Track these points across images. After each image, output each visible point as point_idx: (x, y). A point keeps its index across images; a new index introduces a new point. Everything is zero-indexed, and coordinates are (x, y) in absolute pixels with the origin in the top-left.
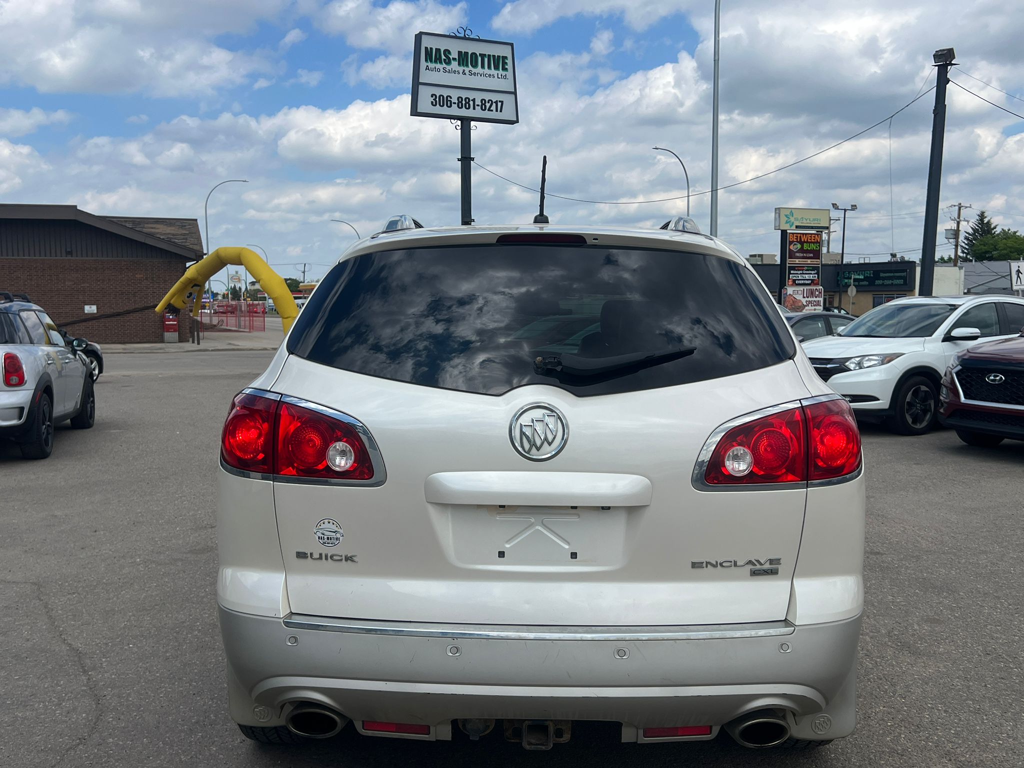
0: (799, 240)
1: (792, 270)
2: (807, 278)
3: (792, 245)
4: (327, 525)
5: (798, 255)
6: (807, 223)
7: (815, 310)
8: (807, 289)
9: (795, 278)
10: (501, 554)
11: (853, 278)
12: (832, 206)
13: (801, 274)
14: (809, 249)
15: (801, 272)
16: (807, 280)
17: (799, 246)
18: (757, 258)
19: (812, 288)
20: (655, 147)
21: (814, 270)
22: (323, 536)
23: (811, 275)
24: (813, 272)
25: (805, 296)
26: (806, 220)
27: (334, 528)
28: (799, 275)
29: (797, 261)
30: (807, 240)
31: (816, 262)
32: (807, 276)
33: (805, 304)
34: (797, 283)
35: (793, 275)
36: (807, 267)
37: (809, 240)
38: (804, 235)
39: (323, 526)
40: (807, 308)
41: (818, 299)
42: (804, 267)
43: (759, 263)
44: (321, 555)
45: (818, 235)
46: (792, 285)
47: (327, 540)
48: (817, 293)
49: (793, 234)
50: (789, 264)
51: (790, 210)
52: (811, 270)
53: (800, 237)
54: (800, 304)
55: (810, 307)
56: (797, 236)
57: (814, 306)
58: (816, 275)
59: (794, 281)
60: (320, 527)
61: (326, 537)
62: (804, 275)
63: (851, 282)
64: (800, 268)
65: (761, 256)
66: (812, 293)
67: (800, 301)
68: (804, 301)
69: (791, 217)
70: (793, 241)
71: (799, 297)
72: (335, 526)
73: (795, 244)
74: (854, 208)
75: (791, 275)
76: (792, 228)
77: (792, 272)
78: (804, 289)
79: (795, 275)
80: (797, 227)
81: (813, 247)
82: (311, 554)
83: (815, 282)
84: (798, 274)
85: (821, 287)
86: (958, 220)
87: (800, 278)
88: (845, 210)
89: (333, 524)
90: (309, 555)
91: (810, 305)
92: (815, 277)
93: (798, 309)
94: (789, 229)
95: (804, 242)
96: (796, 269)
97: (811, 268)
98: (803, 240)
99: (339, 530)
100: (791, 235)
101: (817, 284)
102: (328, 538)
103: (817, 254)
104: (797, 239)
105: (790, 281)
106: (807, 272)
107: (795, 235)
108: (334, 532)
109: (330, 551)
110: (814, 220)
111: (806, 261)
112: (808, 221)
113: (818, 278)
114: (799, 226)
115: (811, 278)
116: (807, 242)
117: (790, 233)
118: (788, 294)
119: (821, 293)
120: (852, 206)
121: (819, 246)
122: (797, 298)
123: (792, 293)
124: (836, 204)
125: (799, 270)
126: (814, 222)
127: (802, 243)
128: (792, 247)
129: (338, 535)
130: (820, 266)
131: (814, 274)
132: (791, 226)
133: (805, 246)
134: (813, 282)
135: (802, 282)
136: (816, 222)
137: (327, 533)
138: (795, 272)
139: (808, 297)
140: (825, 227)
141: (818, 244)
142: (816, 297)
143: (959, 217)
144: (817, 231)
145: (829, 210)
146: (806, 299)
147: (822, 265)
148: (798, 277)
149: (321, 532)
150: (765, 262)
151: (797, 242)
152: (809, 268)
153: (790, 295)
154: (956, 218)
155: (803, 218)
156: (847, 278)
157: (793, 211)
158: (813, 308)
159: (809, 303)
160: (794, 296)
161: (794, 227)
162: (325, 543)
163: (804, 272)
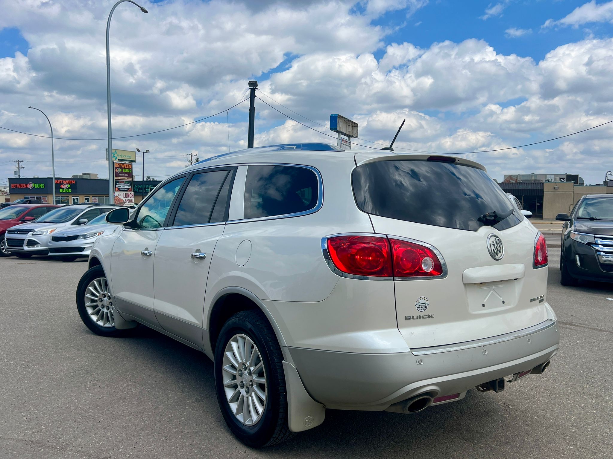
0: (120, 167)
1: (117, 183)
2: (125, 187)
3: (117, 169)
4: (422, 301)
5: (120, 175)
6: (124, 158)
7: (130, 204)
8: (126, 194)
9: (119, 187)
10: (483, 305)
11: (150, 188)
12: (136, 150)
13: (122, 185)
14: (126, 172)
15: (122, 184)
16: (126, 188)
17: (120, 170)
18: (87, 175)
19: (128, 193)
20: (30, 107)
21: (129, 183)
22: (419, 306)
23: (128, 186)
24: (128, 184)
25: (125, 197)
26: (124, 156)
27: (425, 301)
28: (122, 186)
29: (120, 178)
30: (125, 167)
31: (130, 179)
32: (125, 186)
33: (125, 201)
34: (120, 190)
35: (118, 186)
36: (125, 181)
37: (126, 167)
38: (123, 165)
39: (420, 301)
40: (126, 203)
41: (131, 199)
42: (123, 181)
43: (88, 178)
44: (417, 316)
45: (130, 164)
46: (118, 191)
47: (421, 308)
48: (131, 196)
49: (117, 163)
50: (115, 179)
51: (115, 150)
52: (127, 183)
53: (121, 165)
54: (122, 201)
55: (127, 203)
56: (119, 165)
57: (130, 202)
58: (130, 186)
59: (119, 189)
60: (418, 302)
61: (420, 307)
62: (124, 186)
63: (149, 190)
64: (121, 182)
65: (89, 174)
66: (128, 196)
67: (122, 200)
68: (124, 199)
69: (115, 154)
70: (117, 167)
71: (122, 198)
72: (425, 300)
73: (118, 169)
74: (148, 151)
75: (117, 186)
76: (116, 160)
77: (117, 184)
78: (124, 194)
79: (119, 186)
80: (119, 160)
81: (128, 171)
82: (413, 317)
83: (130, 190)
84: (120, 185)
85: (133, 193)
86: (191, 161)
87: (122, 187)
88: (143, 153)
89: (425, 299)
90: (412, 317)
91: (128, 202)
92: (130, 187)
93: (121, 204)
94: (115, 160)
95: (123, 168)
96: (119, 182)
97: (127, 182)
98: (122, 167)
99: (427, 302)
100: (116, 164)
101: (131, 191)
102: (422, 307)
103: (130, 175)
104: (119, 166)
105: (116, 188)
106: (125, 184)
107: (118, 164)
108: (425, 304)
109: (422, 314)
110: (128, 156)
111: (124, 178)
112: (125, 157)
113: (131, 187)
114: (120, 159)
115: (128, 187)
116: (125, 168)
117: (115, 163)
118: (116, 196)
119: (133, 195)
120: (147, 151)
121: (131, 170)
122: (121, 198)
123: (118, 195)
124: (139, 149)
125: (121, 183)
126: (127, 158)
127: (122, 168)
128: (116, 170)
129: (426, 305)
130: (132, 181)
131: (129, 185)
132: (116, 159)
133: (123, 170)
134: (129, 190)
135: (123, 189)
136: (129, 158)
137: (421, 305)
138: (119, 184)
139: (126, 198)
140: (133, 161)
141: (130, 170)
142: (131, 198)
143: (191, 160)
144: (129, 163)
145: (135, 152)
146: (125, 199)
147: (133, 181)
148: (121, 187)
149: (418, 304)
150: (92, 178)
151: (119, 167)
152: (126, 182)
153: (117, 196)
154: (190, 160)
155: (121, 155)
156: (147, 188)
157: (116, 150)
158: (129, 203)
159: (127, 201)
160: (119, 197)
161: (117, 160)
162: (420, 310)
163: (124, 184)
